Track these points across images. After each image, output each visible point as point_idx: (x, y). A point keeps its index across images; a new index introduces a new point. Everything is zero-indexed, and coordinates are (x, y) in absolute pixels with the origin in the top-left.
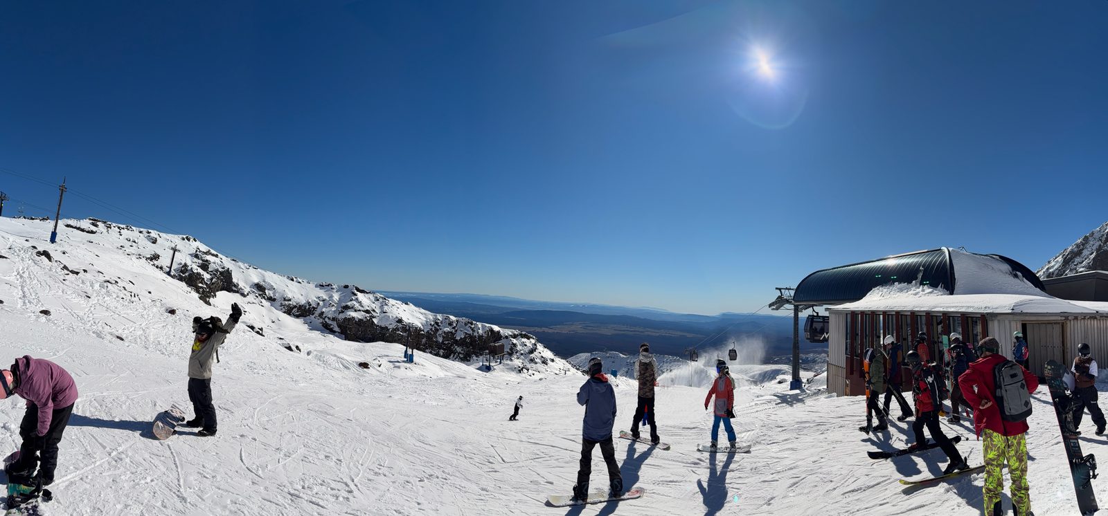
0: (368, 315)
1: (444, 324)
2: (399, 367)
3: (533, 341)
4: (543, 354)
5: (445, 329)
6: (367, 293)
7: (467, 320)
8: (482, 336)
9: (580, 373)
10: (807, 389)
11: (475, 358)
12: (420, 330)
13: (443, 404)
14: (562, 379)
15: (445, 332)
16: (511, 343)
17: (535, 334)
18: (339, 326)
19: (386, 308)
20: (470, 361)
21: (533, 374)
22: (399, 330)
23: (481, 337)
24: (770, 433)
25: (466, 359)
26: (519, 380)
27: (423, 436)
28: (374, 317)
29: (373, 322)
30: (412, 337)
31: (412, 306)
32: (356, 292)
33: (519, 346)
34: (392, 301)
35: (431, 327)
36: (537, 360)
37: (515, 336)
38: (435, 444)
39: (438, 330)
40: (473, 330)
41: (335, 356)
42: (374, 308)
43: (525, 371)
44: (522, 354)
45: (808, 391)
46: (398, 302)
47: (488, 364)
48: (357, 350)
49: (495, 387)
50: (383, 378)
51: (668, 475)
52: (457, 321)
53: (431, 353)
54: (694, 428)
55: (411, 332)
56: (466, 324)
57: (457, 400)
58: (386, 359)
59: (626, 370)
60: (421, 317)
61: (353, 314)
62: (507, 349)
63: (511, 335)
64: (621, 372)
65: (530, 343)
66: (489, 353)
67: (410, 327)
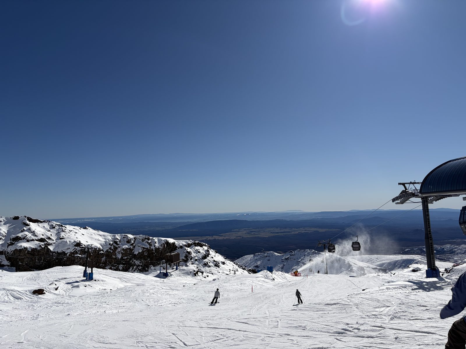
0: (43, 243)
1: (122, 242)
2: (78, 286)
3: (206, 248)
4: (216, 259)
5: (124, 247)
6: (41, 222)
7: (144, 236)
8: (159, 249)
9: (246, 272)
10: (446, 278)
11: (152, 268)
12: (100, 250)
13: (124, 310)
14: (233, 278)
15: (123, 249)
16: (185, 251)
17: (206, 241)
18: (8, 259)
19: (62, 234)
20: (148, 271)
21: (208, 276)
22: (77, 253)
23: (157, 249)
24: (411, 310)
25: (144, 270)
26: (194, 283)
27: (103, 337)
28: (50, 244)
29: (49, 249)
30: (91, 258)
31: (90, 230)
32: (28, 222)
33: (193, 253)
34: (69, 227)
35: (110, 246)
36: (210, 264)
37: (189, 246)
38: (115, 341)
39: (117, 248)
40: (150, 244)
41: (4, 289)
42: (49, 236)
43: (200, 274)
44: (196, 260)
45: (447, 280)
46: (76, 227)
47: (165, 271)
48: (30, 279)
49: (173, 290)
50: (60, 299)
51: (316, 343)
52: (135, 238)
53: (111, 269)
54: (335, 304)
55: (90, 253)
56: (143, 240)
57: (137, 304)
58: (65, 281)
59: (281, 266)
60: (101, 238)
61: (25, 245)
62: (182, 257)
63: (185, 245)
64: (277, 268)
65: (203, 250)
66: (166, 262)
67: (88, 249)
